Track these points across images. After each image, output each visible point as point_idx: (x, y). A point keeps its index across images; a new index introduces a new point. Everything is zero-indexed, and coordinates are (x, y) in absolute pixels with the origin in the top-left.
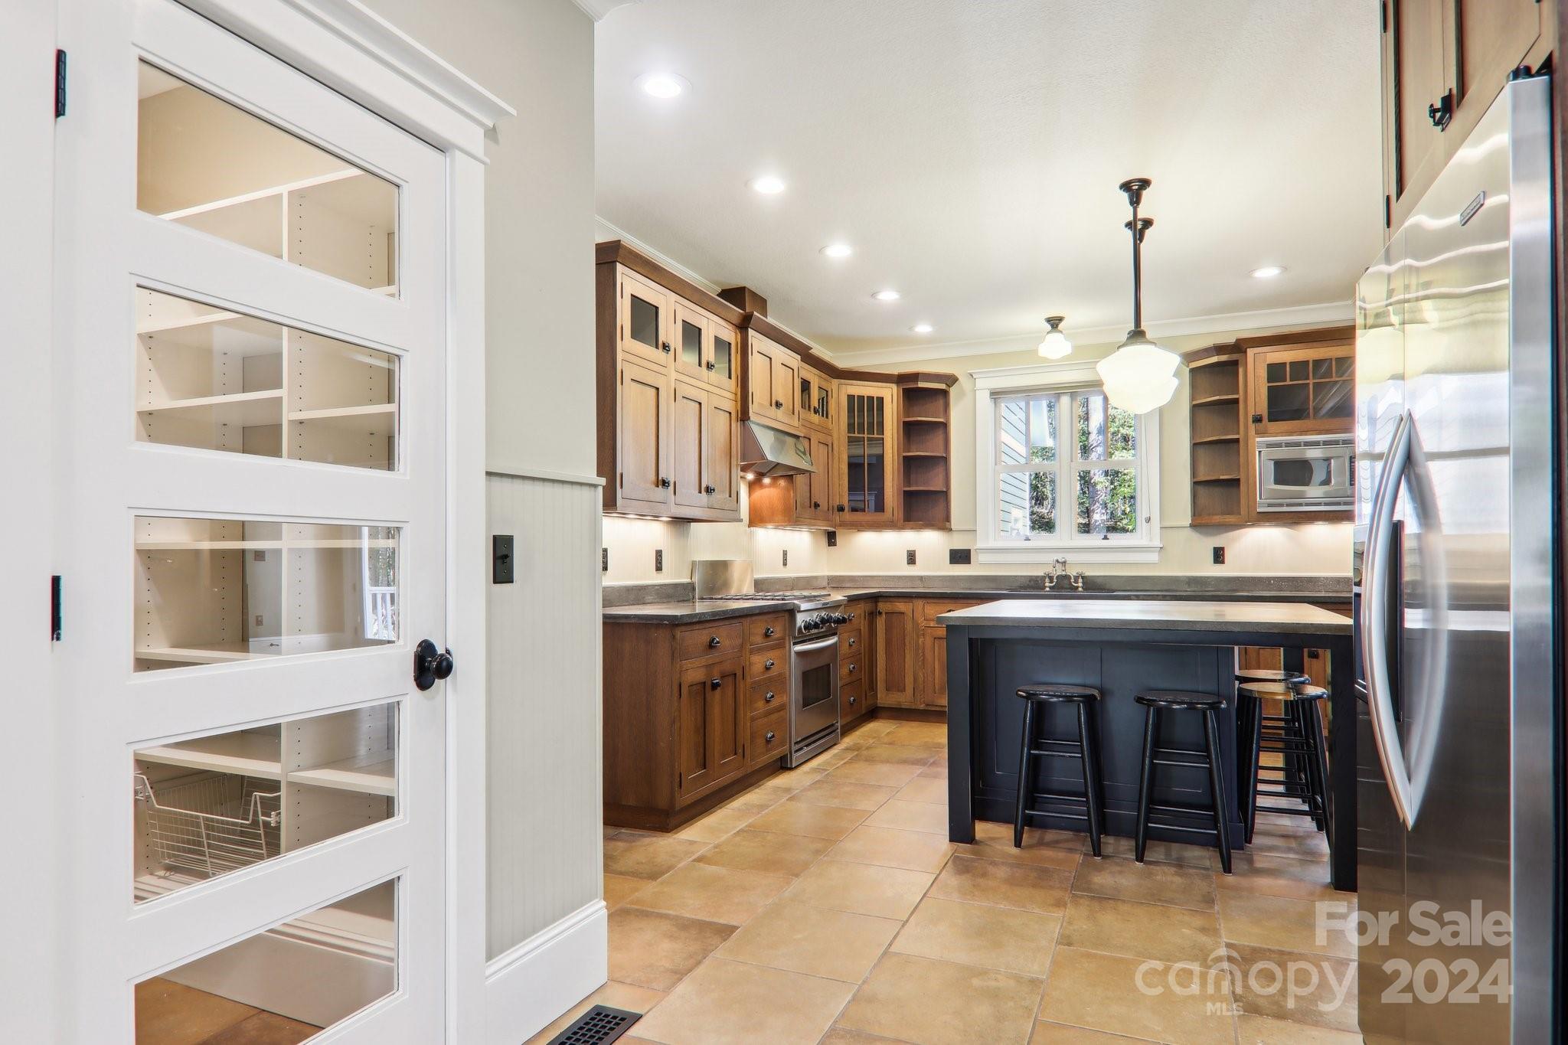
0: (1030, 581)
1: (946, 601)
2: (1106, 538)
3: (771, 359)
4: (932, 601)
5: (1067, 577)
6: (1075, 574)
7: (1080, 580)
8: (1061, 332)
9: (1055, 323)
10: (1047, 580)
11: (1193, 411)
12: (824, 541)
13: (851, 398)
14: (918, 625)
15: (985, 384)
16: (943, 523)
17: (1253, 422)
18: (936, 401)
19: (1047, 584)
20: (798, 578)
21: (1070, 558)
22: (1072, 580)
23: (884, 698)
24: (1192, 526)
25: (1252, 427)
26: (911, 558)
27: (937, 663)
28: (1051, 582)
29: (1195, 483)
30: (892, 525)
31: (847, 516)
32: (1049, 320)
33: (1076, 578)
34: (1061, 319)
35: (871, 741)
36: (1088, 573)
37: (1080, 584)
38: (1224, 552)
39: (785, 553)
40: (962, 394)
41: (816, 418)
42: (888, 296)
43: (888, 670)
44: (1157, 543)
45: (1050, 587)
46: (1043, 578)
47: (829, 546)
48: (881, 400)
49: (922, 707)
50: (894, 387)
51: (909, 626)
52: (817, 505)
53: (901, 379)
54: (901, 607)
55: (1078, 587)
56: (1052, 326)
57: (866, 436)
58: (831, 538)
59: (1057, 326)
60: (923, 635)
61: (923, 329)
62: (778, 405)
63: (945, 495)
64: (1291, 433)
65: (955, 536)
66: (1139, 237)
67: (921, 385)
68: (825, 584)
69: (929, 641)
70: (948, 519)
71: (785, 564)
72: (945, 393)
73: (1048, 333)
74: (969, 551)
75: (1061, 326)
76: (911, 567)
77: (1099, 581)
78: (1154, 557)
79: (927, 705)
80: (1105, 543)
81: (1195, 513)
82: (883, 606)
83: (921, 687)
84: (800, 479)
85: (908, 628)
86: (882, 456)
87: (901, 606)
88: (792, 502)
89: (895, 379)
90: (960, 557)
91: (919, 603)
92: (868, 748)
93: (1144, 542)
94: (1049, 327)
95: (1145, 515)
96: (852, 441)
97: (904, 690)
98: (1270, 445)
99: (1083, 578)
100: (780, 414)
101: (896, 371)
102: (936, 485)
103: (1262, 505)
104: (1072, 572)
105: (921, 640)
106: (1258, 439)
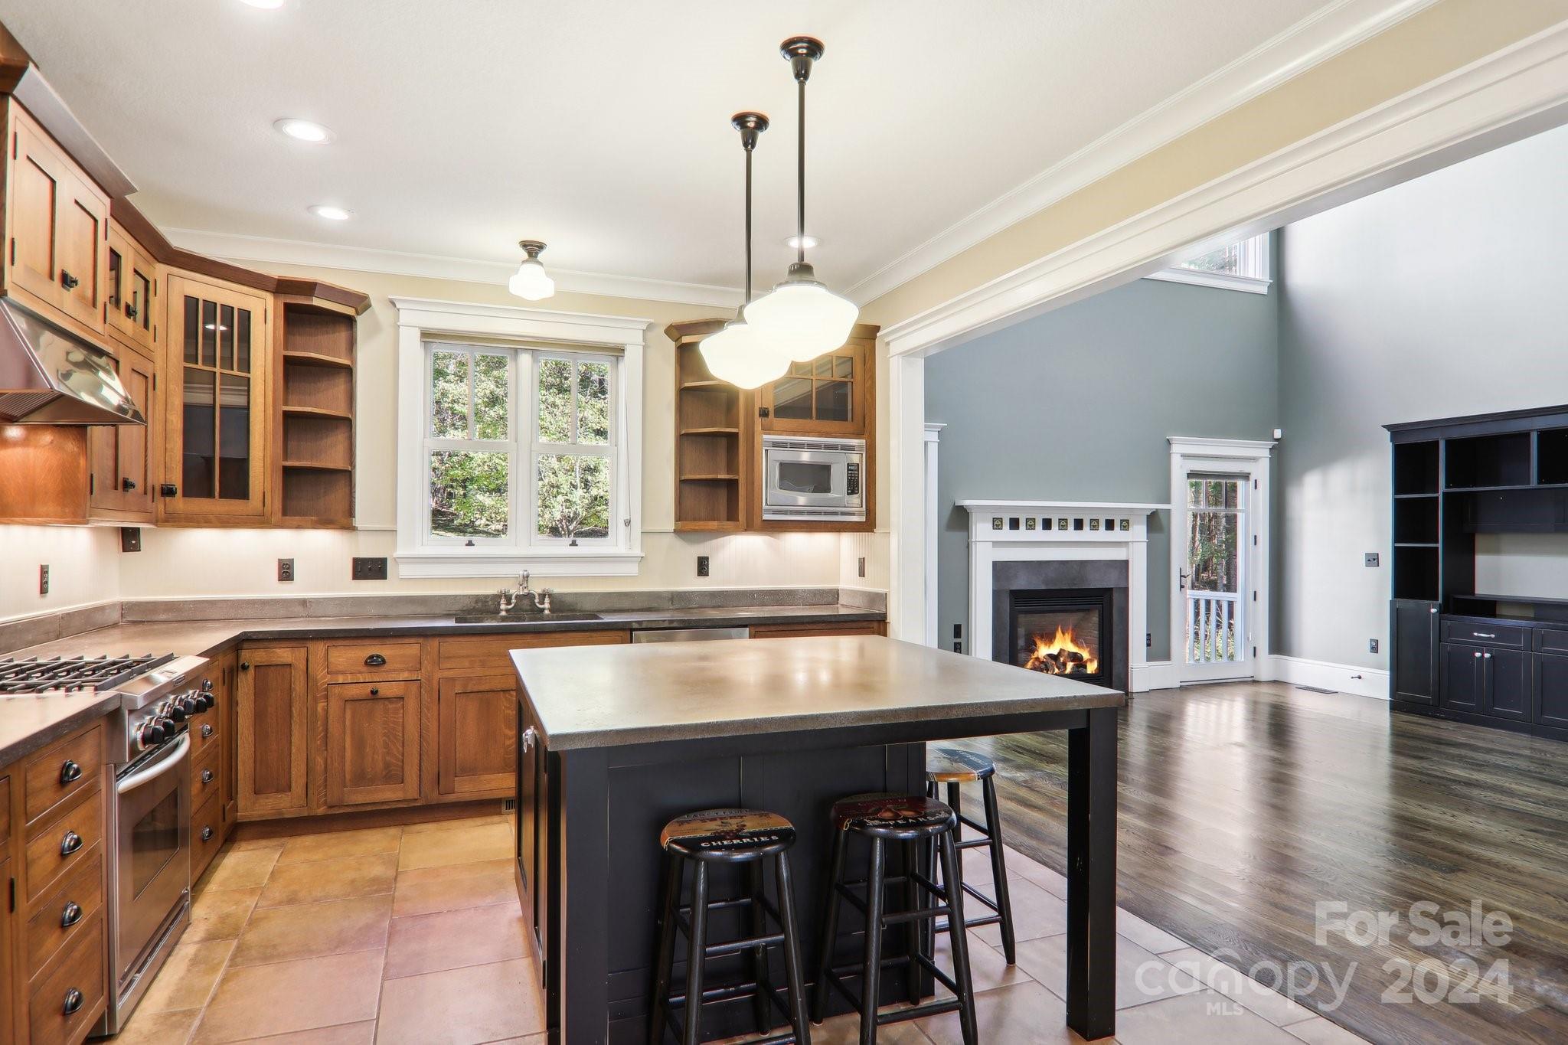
0: (476, 602)
1: (367, 642)
2: (574, 544)
3: (53, 182)
4: (340, 642)
5: (530, 596)
6: (540, 591)
7: (547, 600)
8: (541, 264)
9: (533, 249)
10: (503, 601)
11: (680, 394)
12: (115, 543)
13: (191, 303)
14: (316, 681)
15: (414, 319)
16: (343, 519)
17: (760, 415)
18: (334, 333)
19: (503, 607)
20: (69, 616)
21: (534, 570)
22: (537, 601)
23: (250, 807)
24: (676, 531)
25: (758, 421)
26: (286, 571)
27: (348, 740)
28: (509, 603)
29: (680, 481)
30: (260, 521)
31: (179, 503)
32: (525, 245)
33: (543, 596)
34: (541, 247)
35: (251, 902)
36: (557, 590)
37: (547, 606)
38: (708, 562)
39: (44, 571)
40: (376, 328)
41: (127, 325)
42: (305, 132)
43: (259, 760)
44: (637, 551)
45: (507, 611)
46: (497, 598)
47: (124, 550)
48: (246, 316)
49: (321, 811)
50: (269, 298)
51: (299, 686)
52: (127, 485)
53: (281, 287)
54: (285, 655)
55: (543, 610)
56: (530, 254)
57: (218, 370)
58: (129, 539)
59: (537, 254)
60: (326, 697)
61: (332, 214)
62: (67, 281)
63: (347, 475)
64: (794, 433)
65: (362, 538)
66: (749, 142)
67: (317, 302)
68: (115, 616)
69: (335, 706)
70: (351, 513)
71: (43, 590)
72: (349, 321)
73: (524, 262)
74: (384, 561)
75: (541, 256)
76: (286, 585)
77: (568, 599)
78: (632, 569)
79: (331, 807)
80: (574, 551)
81: (679, 517)
82: (249, 656)
83: (320, 780)
84: (99, 435)
85: (297, 688)
86: (248, 408)
87: (283, 654)
88: (82, 479)
89: (273, 286)
90: (369, 569)
91: (319, 648)
92: (253, 923)
93: (621, 549)
94: (525, 255)
95: (623, 516)
96: (190, 378)
97: (288, 788)
98: (776, 445)
99: (550, 596)
100: (68, 299)
101: (276, 273)
102: (333, 459)
103: (768, 512)
104: (536, 589)
105: (321, 706)
106: (765, 436)
